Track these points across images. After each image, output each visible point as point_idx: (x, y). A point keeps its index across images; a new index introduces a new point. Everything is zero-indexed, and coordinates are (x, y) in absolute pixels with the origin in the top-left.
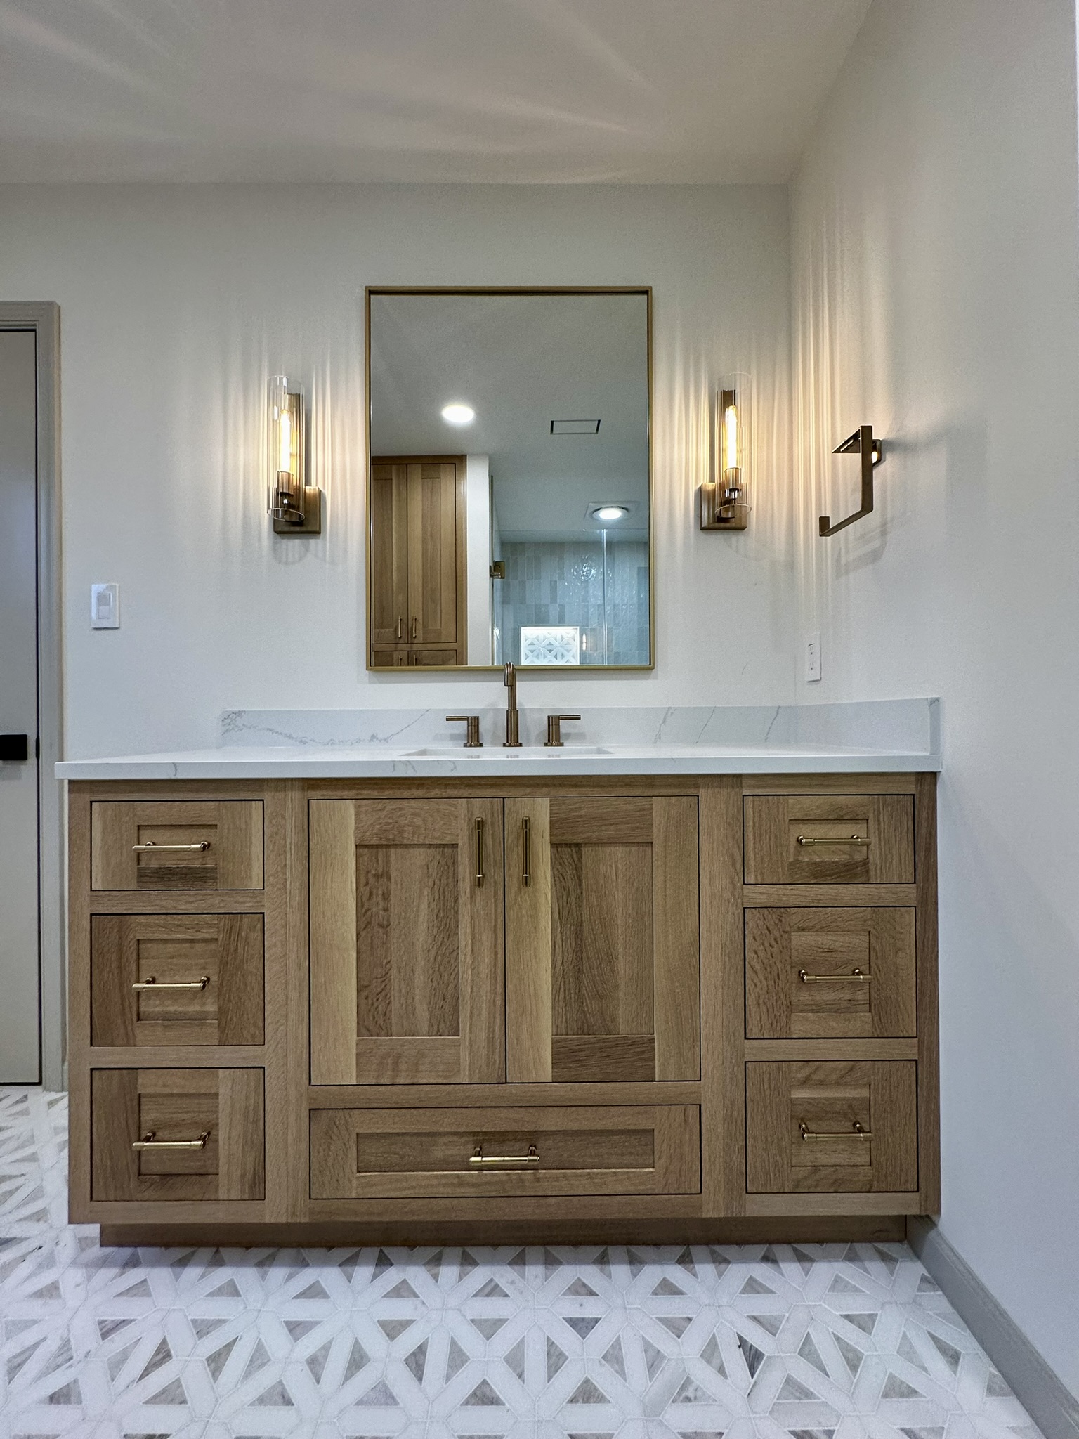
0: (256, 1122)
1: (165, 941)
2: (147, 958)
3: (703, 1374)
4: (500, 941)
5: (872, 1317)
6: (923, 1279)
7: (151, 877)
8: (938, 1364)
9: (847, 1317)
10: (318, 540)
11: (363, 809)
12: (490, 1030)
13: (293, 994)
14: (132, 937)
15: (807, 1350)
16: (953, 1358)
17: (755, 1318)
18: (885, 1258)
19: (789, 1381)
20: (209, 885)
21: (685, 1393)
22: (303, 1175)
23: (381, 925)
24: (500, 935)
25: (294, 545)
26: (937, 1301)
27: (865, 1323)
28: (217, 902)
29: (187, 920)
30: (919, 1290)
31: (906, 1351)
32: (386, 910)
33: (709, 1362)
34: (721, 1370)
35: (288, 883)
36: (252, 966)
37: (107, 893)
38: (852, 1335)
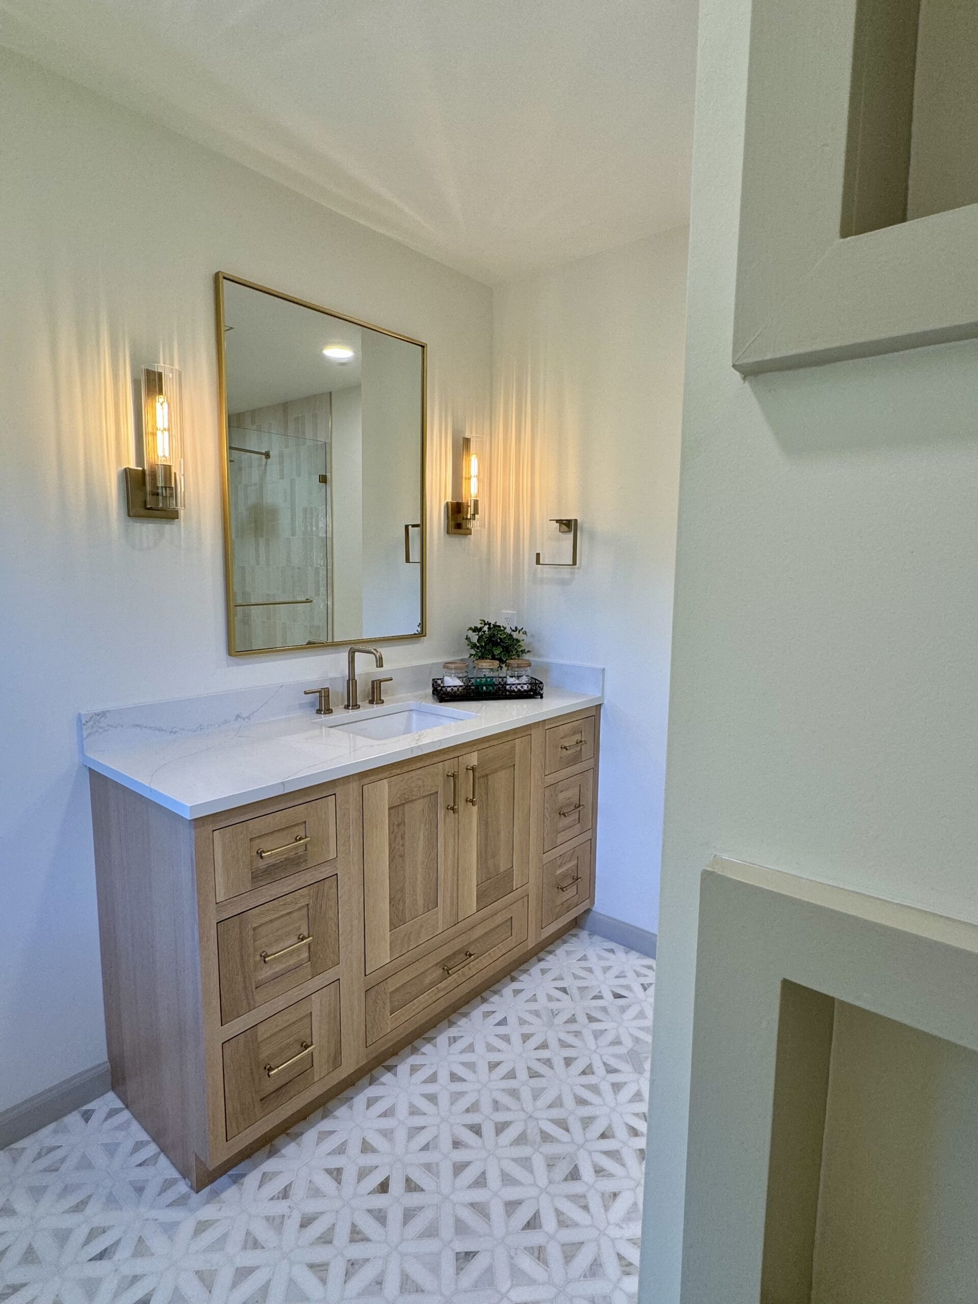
0: (335, 1017)
1: (271, 921)
2: (259, 939)
3: (554, 1005)
4: (456, 843)
5: (585, 955)
6: (589, 935)
7: (261, 876)
8: (610, 955)
9: (578, 960)
10: (172, 526)
11: (393, 783)
12: (452, 895)
13: (355, 922)
14: (250, 926)
15: (576, 977)
16: (612, 951)
17: (553, 980)
18: (575, 935)
19: (579, 988)
20: (303, 866)
21: (554, 1014)
22: (362, 1035)
23: (401, 856)
24: (457, 838)
25: (147, 530)
26: (597, 938)
27: (584, 958)
28: (309, 877)
29: (289, 898)
30: (590, 939)
31: (600, 958)
32: (403, 845)
33: (552, 1001)
34: (559, 1000)
35: (352, 847)
36: (331, 914)
37: (229, 901)
38: (583, 964)
